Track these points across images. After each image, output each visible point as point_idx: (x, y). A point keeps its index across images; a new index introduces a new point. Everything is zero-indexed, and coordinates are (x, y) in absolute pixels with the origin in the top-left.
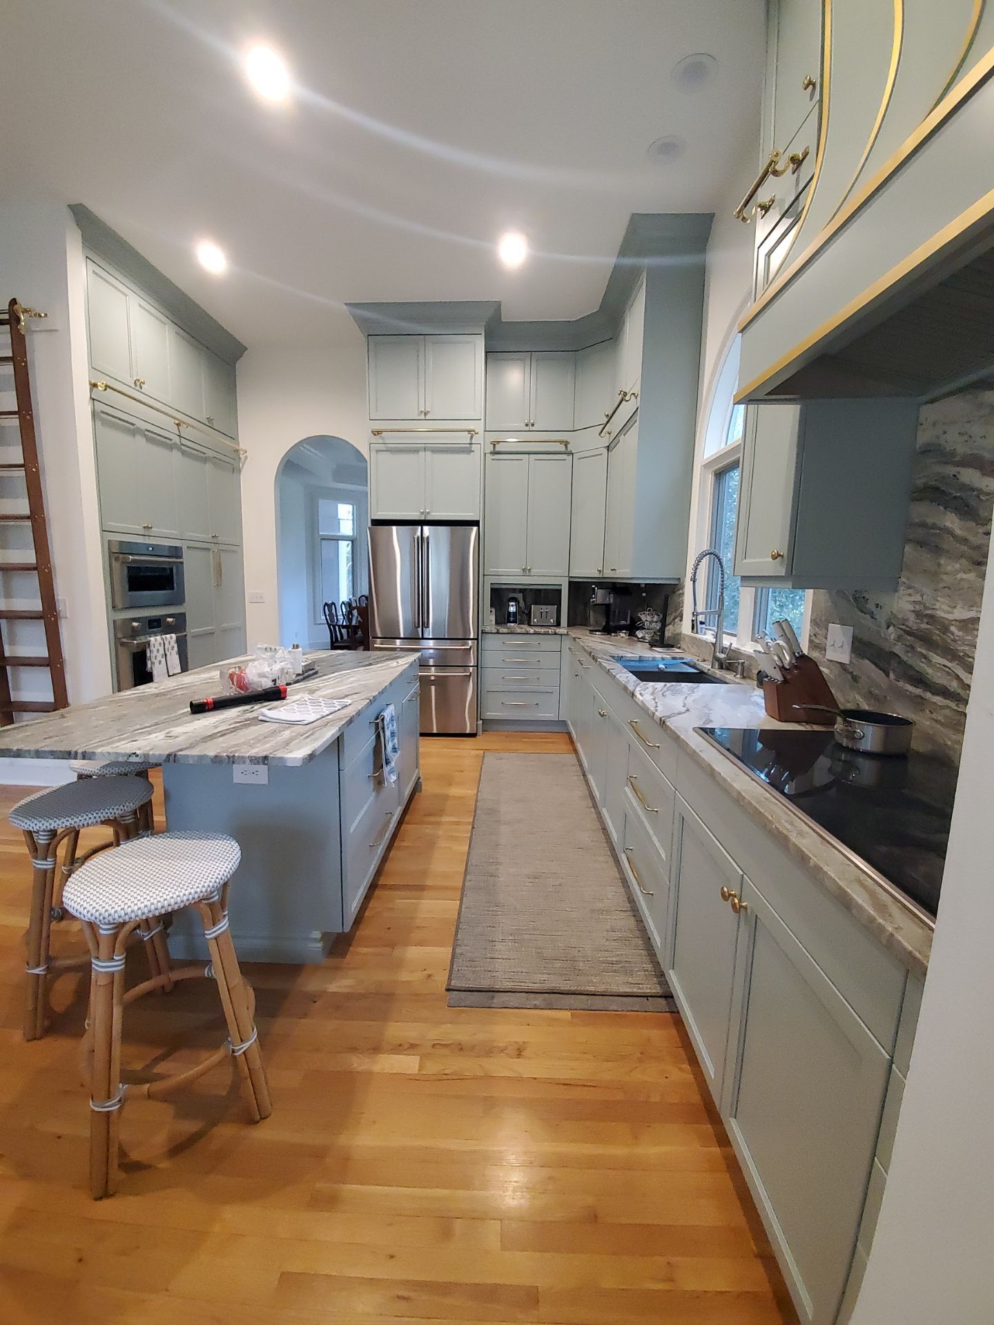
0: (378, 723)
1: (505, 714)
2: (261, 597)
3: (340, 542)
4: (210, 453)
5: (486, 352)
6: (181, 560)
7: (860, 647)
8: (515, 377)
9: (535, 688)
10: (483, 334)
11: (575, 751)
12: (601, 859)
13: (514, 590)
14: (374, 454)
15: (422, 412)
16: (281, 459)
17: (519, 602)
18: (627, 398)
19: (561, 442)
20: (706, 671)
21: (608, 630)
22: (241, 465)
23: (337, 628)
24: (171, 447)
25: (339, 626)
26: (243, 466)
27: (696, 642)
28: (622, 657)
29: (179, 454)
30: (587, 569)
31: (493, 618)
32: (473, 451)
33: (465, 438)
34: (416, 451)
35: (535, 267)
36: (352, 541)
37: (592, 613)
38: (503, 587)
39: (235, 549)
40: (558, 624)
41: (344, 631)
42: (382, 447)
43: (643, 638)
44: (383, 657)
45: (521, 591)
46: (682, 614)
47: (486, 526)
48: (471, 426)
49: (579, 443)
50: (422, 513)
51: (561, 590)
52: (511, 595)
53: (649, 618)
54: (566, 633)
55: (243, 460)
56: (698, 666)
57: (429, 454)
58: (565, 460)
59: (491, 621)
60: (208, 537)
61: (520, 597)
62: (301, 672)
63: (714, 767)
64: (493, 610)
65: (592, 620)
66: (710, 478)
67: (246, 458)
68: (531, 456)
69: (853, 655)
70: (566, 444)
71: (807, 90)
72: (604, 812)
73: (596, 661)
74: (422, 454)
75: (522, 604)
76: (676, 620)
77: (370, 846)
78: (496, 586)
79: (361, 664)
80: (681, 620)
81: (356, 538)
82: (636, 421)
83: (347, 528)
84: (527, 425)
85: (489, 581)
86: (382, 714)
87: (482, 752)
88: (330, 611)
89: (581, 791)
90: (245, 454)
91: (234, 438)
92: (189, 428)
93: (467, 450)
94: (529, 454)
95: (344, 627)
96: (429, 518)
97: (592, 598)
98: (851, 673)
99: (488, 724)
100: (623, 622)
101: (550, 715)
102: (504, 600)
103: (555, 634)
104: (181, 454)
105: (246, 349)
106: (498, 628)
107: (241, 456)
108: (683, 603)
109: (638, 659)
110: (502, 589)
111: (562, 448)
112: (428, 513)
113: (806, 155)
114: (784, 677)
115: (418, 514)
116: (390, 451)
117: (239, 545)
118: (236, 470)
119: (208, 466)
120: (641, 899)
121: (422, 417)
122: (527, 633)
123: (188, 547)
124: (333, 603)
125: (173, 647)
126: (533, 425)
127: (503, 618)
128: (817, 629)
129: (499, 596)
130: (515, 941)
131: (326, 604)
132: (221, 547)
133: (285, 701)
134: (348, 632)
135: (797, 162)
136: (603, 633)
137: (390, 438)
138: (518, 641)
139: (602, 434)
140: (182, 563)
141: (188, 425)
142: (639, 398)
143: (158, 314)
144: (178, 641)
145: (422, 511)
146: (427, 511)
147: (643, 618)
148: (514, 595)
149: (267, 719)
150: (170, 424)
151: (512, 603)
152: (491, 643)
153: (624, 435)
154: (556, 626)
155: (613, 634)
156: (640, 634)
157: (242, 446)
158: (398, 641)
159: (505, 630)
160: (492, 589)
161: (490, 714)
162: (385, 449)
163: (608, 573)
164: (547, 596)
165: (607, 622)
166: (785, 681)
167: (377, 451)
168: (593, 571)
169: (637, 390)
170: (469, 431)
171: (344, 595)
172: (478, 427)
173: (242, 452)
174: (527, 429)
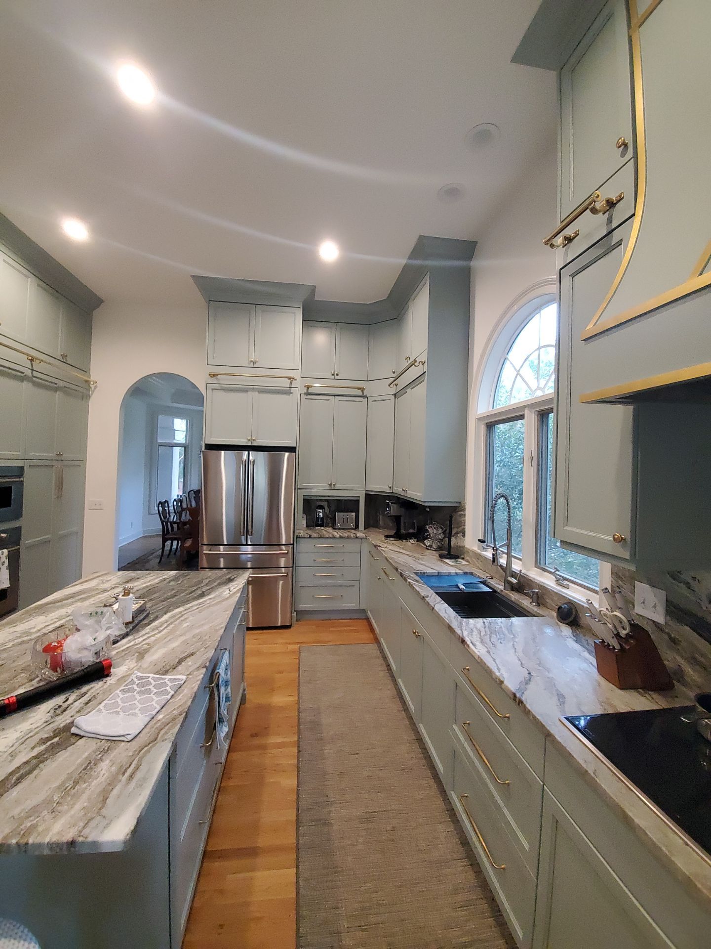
0: (213, 687)
1: (314, 605)
2: (100, 505)
3: (174, 448)
4: (61, 384)
5: (303, 320)
6: (22, 479)
7: (673, 609)
8: (321, 338)
9: (340, 583)
10: (302, 308)
11: (377, 640)
12: (424, 782)
13: (321, 500)
14: (209, 391)
15: (251, 361)
16: (127, 389)
17: (324, 509)
18: (417, 364)
19: (359, 389)
20: (499, 591)
21: (399, 536)
22: (90, 392)
23: (169, 523)
24: (22, 378)
25: (170, 522)
26: (92, 394)
27: (479, 557)
28: (424, 573)
29: (30, 384)
30: (380, 486)
31: (304, 522)
32: (292, 393)
33: (286, 383)
34: (246, 391)
35: (344, 264)
36: (185, 448)
37: (381, 516)
38: (313, 498)
39: (79, 464)
40: (357, 527)
41: (175, 526)
42: (217, 386)
43: (431, 546)
44: (215, 580)
45: (326, 500)
46: (465, 531)
47: (301, 452)
48: (291, 374)
49: (372, 389)
50: (249, 440)
51: (359, 501)
52: (319, 503)
53: (435, 531)
54: (365, 537)
55: (93, 389)
56: (489, 584)
57: (256, 393)
58: (361, 401)
59: (303, 525)
60: (53, 455)
61: (325, 504)
62: (130, 620)
63: (627, 811)
64: (305, 516)
65: (381, 522)
66: (483, 429)
67: (96, 387)
68: (335, 397)
69: (668, 617)
70: (363, 390)
71: (620, 148)
72: (421, 728)
73: (405, 580)
74: (250, 393)
75: (327, 510)
76: (459, 535)
77: (200, 824)
78: (306, 498)
79: (194, 595)
80: (464, 536)
81: (188, 445)
82: (424, 381)
83: (180, 437)
84: (333, 375)
85: (302, 494)
86: (217, 671)
87: (297, 646)
88: (163, 507)
89: (389, 691)
90: (95, 384)
91: (86, 371)
92: (42, 363)
93: (288, 393)
94: (334, 396)
95: (175, 523)
96: (255, 444)
97: (387, 511)
98: (668, 634)
99: (301, 615)
100: (411, 531)
101: (352, 605)
102: (313, 507)
103: (357, 538)
104: (32, 385)
105: (102, 302)
106: (310, 532)
107: (91, 386)
108: (465, 523)
109: (437, 574)
110: (312, 499)
111: (359, 393)
112: (255, 440)
113: (620, 199)
114: (620, 645)
115: (245, 440)
116: (223, 390)
117: (83, 461)
118: (86, 397)
119: (58, 394)
120: (492, 875)
121: (252, 365)
122: (334, 538)
123: (30, 466)
124: (166, 501)
125: (4, 562)
126: (337, 375)
127: (313, 523)
128: (620, 582)
129: (310, 505)
130: (361, 928)
131: (160, 503)
132: (66, 463)
133: (110, 681)
134: (178, 526)
135: (611, 204)
136: (395, 539)
137: (225, 381)
138: (325, 544)
139: (392, 386)
140: (22, 483)
141: (41, 361)
142: (426, 364)
143: (21, 269)
144: (9, 557)
145: (249, 438)
146: (254, 438)
147: (430, 530)
148: (322, 503)
149: (82, 734)
150: (24, 360)
151: (320, 510)
152: (305, 547)
153: (412, 389)
154: (355, 529)
155: (404, 541)
156: (427, 543)
157: (93, 377)
158: (222, 547)
159: (315, 535)
160: (303, 499)
161: (303, 606)
162: (220, 388)
163: (398, 490)
164: (349, 505)
165: (398, 530)
166: (622, 649)
167: (213, 389)
168: (386, 487)
169: (424, 358)
170: (289, 378)
171: (176, 491)
172: (296, 374)
173: (92, 383)
174: (333, 377)
